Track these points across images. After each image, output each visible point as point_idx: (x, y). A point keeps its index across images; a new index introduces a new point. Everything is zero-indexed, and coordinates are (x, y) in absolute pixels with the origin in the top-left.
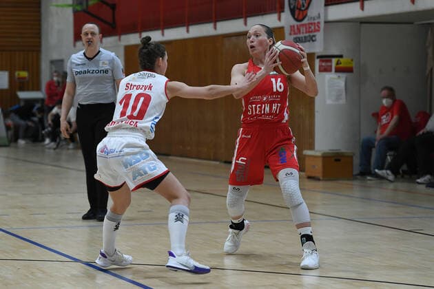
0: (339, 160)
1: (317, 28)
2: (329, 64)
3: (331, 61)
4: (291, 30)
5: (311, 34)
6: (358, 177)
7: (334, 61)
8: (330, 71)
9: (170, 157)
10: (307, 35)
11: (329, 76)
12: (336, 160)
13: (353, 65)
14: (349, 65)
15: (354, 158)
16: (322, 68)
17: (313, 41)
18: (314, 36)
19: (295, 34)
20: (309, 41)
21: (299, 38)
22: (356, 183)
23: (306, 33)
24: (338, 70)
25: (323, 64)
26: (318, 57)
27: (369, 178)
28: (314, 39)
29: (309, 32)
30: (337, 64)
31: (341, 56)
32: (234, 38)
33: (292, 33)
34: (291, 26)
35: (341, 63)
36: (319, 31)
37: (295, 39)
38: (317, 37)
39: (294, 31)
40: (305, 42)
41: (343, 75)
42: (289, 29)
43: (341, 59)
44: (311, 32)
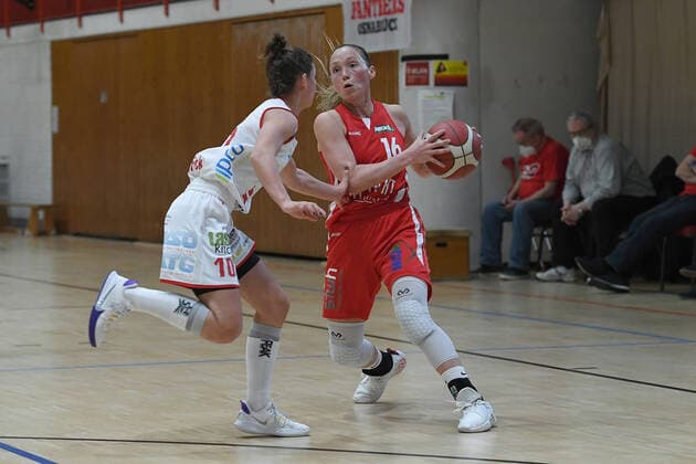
0: (444, 245)
1: (398, 5)
2: (423, 71)
3: (426, 66)
4: (354, 10)
5: (389, 17)
6: (481, 275)
7: (433, 65)
8: (427, 83)
9: (137, 244)
10: (381, 18)
11: (423, 93)
12: (439, 245)
13: (467, 72)
14: (459, 73)
15: (472, 240)
16: (412, 78)
17: (392, 29)
18: (394, 20)
19: (360, 17)
20: (385, 30)
21: (368, 24)
22: (474, 285)
23: (380, 14)
24: (440, 82)
25: (414, 71)
26: (404, 59)
27: (502, 276)
28: (393, 25)
29: (385, 13)
30: (439, 70)
31: (445, 57)
32: (251, 26)
33: (356, 14)
34: (354, 3)
35: (445, 69)
36: (401, 11)
37: (362, 26)
38: (398, 22)
39: (360, 12)
40: (378, 31)
41: (450, 92)
42: (350, 8)
43: (444, 62)
44: (389, 13)
